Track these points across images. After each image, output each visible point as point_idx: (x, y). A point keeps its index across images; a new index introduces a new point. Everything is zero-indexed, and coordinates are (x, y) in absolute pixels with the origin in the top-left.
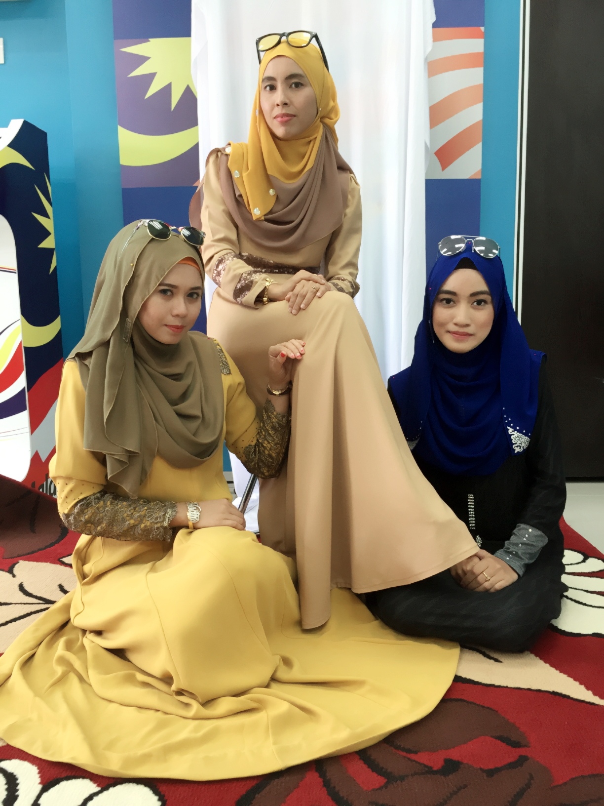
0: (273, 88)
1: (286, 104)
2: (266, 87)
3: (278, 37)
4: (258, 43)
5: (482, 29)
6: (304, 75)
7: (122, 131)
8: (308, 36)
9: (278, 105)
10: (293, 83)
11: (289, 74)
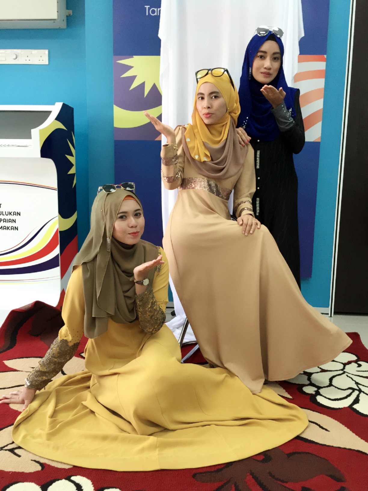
0: (203, 98)
1: (209, 108)
2: (199, 98)
3: (207, 71)
4: (196, 74)
5: (325, 56)
6: (220, 92)
7: (116, 108)
8: (223, 71)
9: (205, 108)
10: (213, 96)
11: (211, 91)
